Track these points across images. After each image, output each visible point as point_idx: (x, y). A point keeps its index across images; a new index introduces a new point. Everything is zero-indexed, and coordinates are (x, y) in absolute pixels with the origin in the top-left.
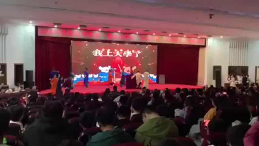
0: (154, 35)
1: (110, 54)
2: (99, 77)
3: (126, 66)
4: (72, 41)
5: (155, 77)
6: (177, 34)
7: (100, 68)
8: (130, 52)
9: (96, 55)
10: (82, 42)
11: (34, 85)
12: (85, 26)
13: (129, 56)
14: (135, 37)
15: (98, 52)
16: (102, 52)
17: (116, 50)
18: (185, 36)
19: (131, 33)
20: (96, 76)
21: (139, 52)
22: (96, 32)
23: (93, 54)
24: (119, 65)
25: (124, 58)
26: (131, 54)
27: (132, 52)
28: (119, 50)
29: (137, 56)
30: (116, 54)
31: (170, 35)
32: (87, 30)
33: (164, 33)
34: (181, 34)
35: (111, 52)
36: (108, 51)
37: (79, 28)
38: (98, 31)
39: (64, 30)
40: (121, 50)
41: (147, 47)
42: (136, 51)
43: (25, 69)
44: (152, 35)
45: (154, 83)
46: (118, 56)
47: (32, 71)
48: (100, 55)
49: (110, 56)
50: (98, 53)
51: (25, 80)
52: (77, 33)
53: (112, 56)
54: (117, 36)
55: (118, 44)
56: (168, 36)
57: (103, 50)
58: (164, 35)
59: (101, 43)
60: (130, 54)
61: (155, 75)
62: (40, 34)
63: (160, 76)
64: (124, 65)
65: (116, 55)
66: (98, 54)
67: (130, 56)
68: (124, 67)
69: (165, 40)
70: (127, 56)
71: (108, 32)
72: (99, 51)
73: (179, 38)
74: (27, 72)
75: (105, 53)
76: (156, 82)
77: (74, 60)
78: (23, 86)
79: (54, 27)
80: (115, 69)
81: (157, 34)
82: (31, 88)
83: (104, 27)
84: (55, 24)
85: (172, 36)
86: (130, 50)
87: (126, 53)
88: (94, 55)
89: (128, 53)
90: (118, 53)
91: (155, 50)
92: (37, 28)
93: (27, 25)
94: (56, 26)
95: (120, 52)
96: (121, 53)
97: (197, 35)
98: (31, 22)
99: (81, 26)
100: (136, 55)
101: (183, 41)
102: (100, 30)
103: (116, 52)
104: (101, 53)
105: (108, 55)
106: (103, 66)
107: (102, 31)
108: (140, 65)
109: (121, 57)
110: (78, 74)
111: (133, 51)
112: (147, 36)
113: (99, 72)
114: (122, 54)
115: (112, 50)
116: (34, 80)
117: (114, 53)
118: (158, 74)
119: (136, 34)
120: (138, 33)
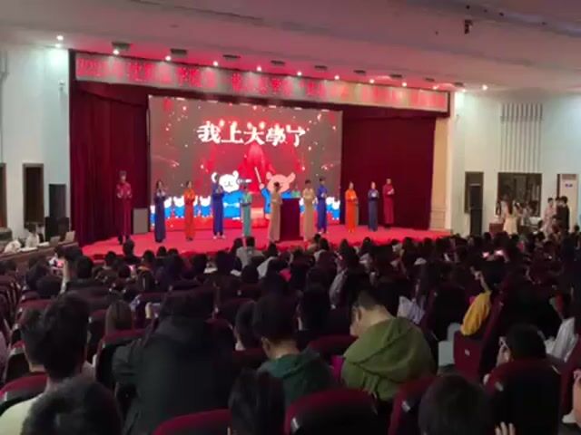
0: (337, 81)
1: (237, 137)
3: (273, 174)
4: (150, 97)
5: (336, 206)
6: (387, 78)
8: (282, 130)
9: (205, 138)
10: (173, 99)
12: (184, 52)
13: (279, 143)
14: (294, 87)
15: (209, 129)
16: (219, 130)
17: (249, 125)
18: (404, 85)
19: (286, 75)
20: (206, 202)
21: (302, 132)
22: (208, 70)
23: (200, 136)
24: (256, 169)
26: (284, 137)
27: (285, 132)
28: (256, 125)
29: (297, 143)
30: (249, 137)
31: (372, 82)
32: (188, 66)
33: (360, 74)
34: (397, 78)
35: (239, 132)
36: (234, 128)
37: (168, 58)
38: (212, 66)
39: (135, 62)
40: (262, 125)
41: (319, 117)
42: (294, 128)
44: (331, 78)
45: (335, 224)
46: (255, 142)
47: (63, 188)
48: (216, 138)
49: (237, 142)
50: (209, 133)
52: (164, 73)
53: (241, 141)
54: (253, 82)
56: (368, 83)
57: (222, 123)
58: (357, 81)
60: (282, 138)
62: (79, 76)
64: (267, 170)
65: (251, 141)
66: (210, 136)
67: (281, 142)
68: (269, 176)
69: (362, 95)
70: (275, 144)
71: (234, 70)
72: (213, 127)
73: (391, 90)
74: (52, 188)
75: (225, 133)
76: (338, 218)
79: (112, 55)
83: (227, 57)
84: (116, 45)
85: (376, 84)
86: (283, 125)
87: (273, 133)
88: (200, 140)
89: (277, 135)
90: (255, 136)
92: (73, 55)
93: (50, 47)
94: (116, 52)
95: (258, 130)
96: (262, 133)
97: (433, 81)
98: (60, 38)
99: (173, 51)
100: (294, 140)
101: (401, 97)
102: (215, 63)
103: (251, 131)
104: (217, 135)
105: (233, 140)
107: (220, 68)
109: (262, 146)
111: (289, 129)
112: (321, 83)
114: (263, 138)
115: (242, 126)
117: (245, 133)
119: (296, 77)
120: (300, 74)
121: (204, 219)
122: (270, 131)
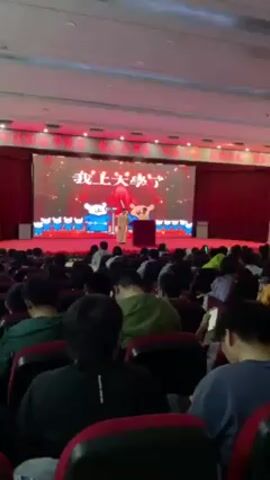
0: (189, 146)
1: (106, 181)
2: (84, 224)
4: (34, 155)
5: (189, 226)
6: (231, 145)
7: (87, 206)
8: (144, 177)
9: (79, 181)
10: (54, 157)
12: (57, 126)
13: (141, 186)
14: (153, 150)
15: (83, 176)
16: (90, 176)
17: (116, 174)
18: (247, 149)
19: (145, 142)
20: (79, 221)
21: (160, 178)
22: (79, 139)
23: (75, 180)
24: (121, 202)
25: (131, 188)
26: (145, 182)
27: (147, 179)
28: (122, 173)
29: (157, 185)
30: (116, 181)
31: (219, 147)
32: (61, 134)
33: (208, 142)
34: (240, 145)
35: (108, 178)
36: (103, 176)
37: (46, 130)
38: (83, 136)
39: (19, 133)
40: (127, 174)
41: (176, 169)
42: (155, 175)
44: (184, 145)
45: (187, 237)
46: (121, 185)
48: (88, 181)
49: (105, 184)
50: (82, 178)
52: (43, 140)
53: (109, 184)
54: (117, 147)
55: (121, 163)
56: (215, 148)
57: (93, 172)
58: (208, 147)
59: (90, 159)
60: (143, 182)
61: (189, 222)
63: (199, 223)
65: (117, 184)
66: (83, 180)
67: (143, 185)
68: (132, 206)
69: (209, 156)
70: (138, 186)
71: (101, 139)
72: (86, 175)
73: (236, 153)
75: (96, 178)
76: (190, 234)
80: (115, 209)
81: (195, 145)
83: (92, 130)
84: (2, 122)
85: (222, 149)
86: (144, 174)
88: (75, 183)
89: (140, 180)
90: (121, 180)
91: (191, 174)
94: (3, 126)
95: (124, 177)
96: (127, 179)
99: (49, 126)
100: (154, 183)
101: (245, 158)
102: (85, 134)
103: (117, 177)
104: (89, 179)
105: (102, 182)
106: (92, 203)
107: (89, 137)
108: (162, 202)
109: (127, 188)
110: (47, 217)
111: (150, 177)
112: (175, 147)
113: (84, 213)
114: (128, 182)
115: (110, 174)
117: (112, 178)
118: (195, 220)
119: (154, 143)
120: (157, 141)
121: (78, 232)
122: (134, 178)
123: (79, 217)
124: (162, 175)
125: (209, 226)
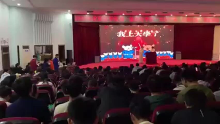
0: (172, 16)
1: (132, 35)
2: (122, 55)
3: (146, 45)
4: (100, 25)
5: (172, 54)
6: (193, 14)
7: (123, 47)
8: (149, 32)
9: (120, 36)
10: (108, 25)
11: (73, 62)
12: (112, 12)
13: (148, 36)
14: (154, 19)
15: (121, 33)
16: (124, 33)
17: (136, 31)
18: (200, 16)
19: (151, 16)
20: (120, 54)
21: (157, 32)
22: (121, 16)
23: (118, 35)
24: (139, 44)
25: (144, 37)
26: (150, 34)
27: (150, 33)
28: (139, 31)
29: (155, 35)
30: (136, 34)
31: (186, 15)
32: (113, 15)
33: (181, 13)
34: (197, 14)
35: (132, 33)
36: (130, 33)
37: (106, 14)
38: (122, 15)
39: (95, 16)
40: (141, 31)
41: (164, 27)
42: (154, 31)
43: (66, 49)
44: (170, 16)
45: (171, 59)
46: (138, 36)
47: (71, 51)
48: (124, 36)
49: (131, 36)
50: (121, 34)
51: (66, 57)
52: (105, 18)
53: (133, 36)
55: (138, 26)
56: (185, 16)
57: (126, 31)
58: (180, 16)
59: (123, 25)
60: (149, 34)
61: (172, 52)
62: (76, 21)
63: (177, 52)
64: (143, 44)
65: (137, 36)
66: (121, 35)
67: (149, 35)
68: (144, 45)
69: (182, 20)
70: (146, 36)
71: (130, 15)
72: (122, 33)
73: (195, 17)
74: (68, 51)
75: (127, 34)
76: (173, 58)
77: (102, 41)
78: (65, 62)
79: (86, 14)
80: (136, 47)
81: (175, 15)
82: (72, 64)
83: (128, 12)
84: (88, 12)
85: (188, 16)
86: (149, 30)
87: (146, 33)
88: (118, 37)
89: (147, 33)
90: (138, 34)
91: (172, 30)
92: (73, 15)
93: (66, 14)
94: (88, 13)
95: (140, 32)
96: (141, 33)
97: (213, 14)
98: (69, 11)
99: (108, 12)
100: (154, 35)
101: (199, 20)
102: (123, 14)
103: (137, 33)
104: (124, 34)
105: (130, 35)
106: (125, 46)
107: (126, 15)
108: (158, 43)
109: (141, 37)
110: (106, 53)
111: (152, 31)
112: (165, 17)
113: (122, 50)
114: (142, 35)
115: (134, 32)
116: (73, 57)
117: (135, 33)
118: (175, 51)
119: (155, 16)
120: (156, 15)
121: (120, 58)
122: (144, 32)
123: (120, 52)
124: (158, 30)
125: (182, 53)
